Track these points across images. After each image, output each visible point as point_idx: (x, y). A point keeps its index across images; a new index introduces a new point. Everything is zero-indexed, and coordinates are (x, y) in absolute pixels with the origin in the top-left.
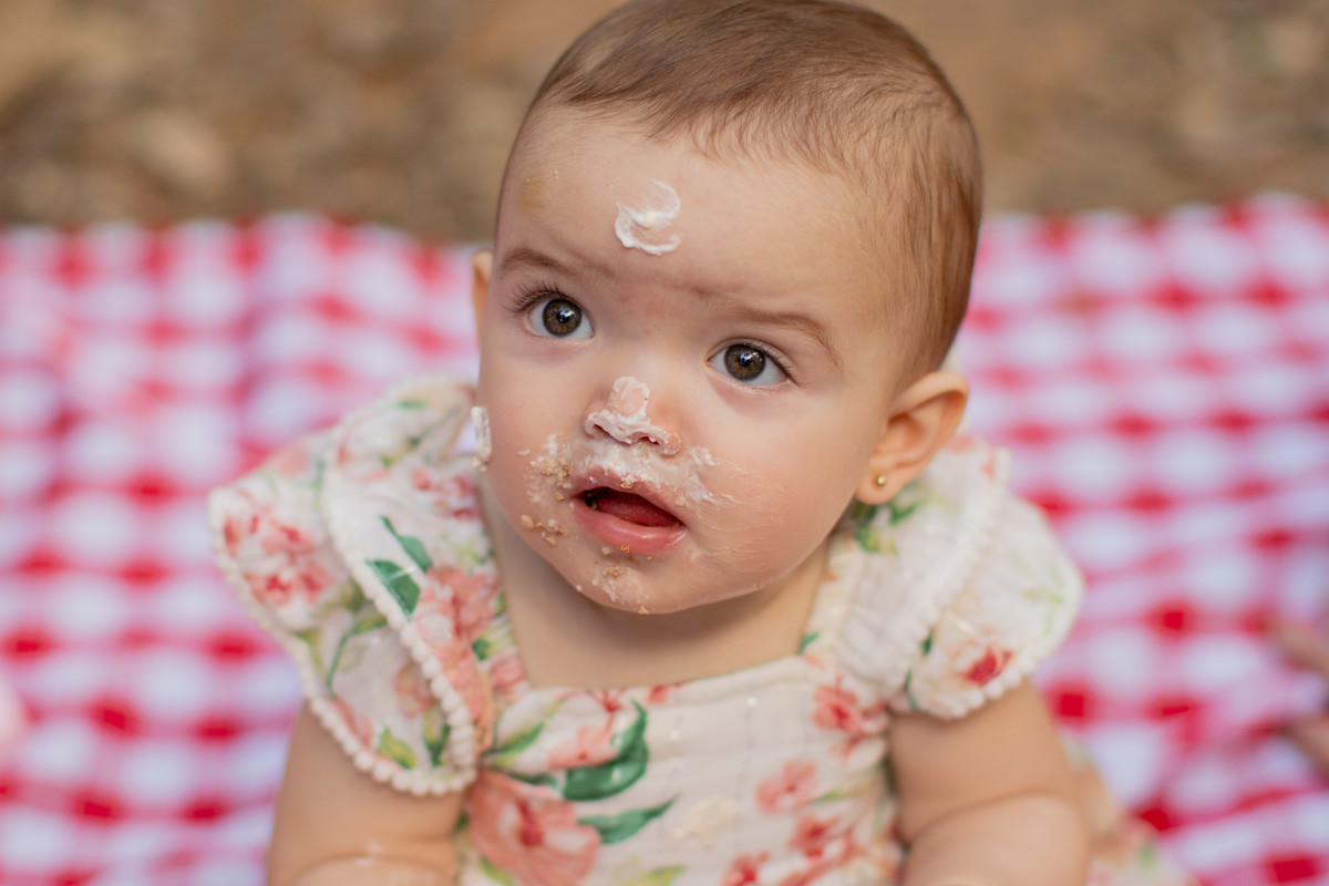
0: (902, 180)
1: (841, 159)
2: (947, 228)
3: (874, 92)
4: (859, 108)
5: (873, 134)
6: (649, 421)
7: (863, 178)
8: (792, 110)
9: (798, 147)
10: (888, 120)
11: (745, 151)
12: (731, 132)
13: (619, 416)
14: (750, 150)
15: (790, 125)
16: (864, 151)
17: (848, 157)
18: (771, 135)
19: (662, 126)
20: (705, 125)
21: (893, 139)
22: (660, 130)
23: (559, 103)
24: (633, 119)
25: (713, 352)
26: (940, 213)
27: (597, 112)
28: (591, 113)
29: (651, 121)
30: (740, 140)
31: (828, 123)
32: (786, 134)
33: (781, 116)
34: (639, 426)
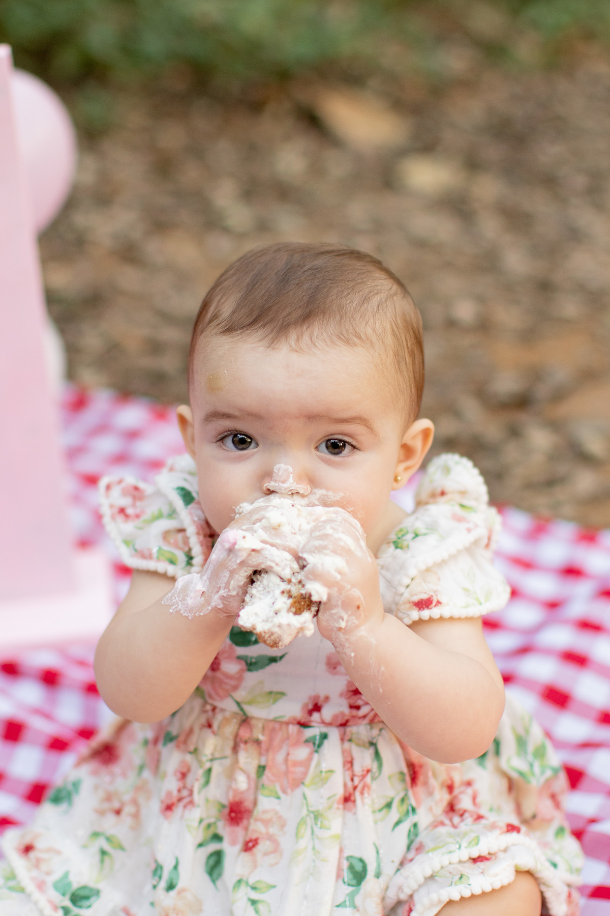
0: (389, 340)
1: (360, 338)
2: (412, 354)
3: (366, 299)
4: (363, 309)
5: (372, 320)
6: (295, 483)
7: (372, 343)
8: (332, 319)
9: (339, 338)
10: (376, 312)
11: (315, 346)
12: (306, 338)
13: (280, 483)
14: (317, 344)
15: (333, 326)
16: (369, 331)
17: (363, 336)
18: (325, 334)
19: (273, 341)
20: (293, 335)
21: (381, 321)
22: (273, 342)
23: (216, 334)
24: (257, 339)
25: (319, 443)
26: (408, 348)
27: (238, 338)
28: (235, 339)
29: (267, 339)
30: (311, 340)
31: (350, 321)
32: (332, 332)
33: (328, 324)
34: (291, 487)
